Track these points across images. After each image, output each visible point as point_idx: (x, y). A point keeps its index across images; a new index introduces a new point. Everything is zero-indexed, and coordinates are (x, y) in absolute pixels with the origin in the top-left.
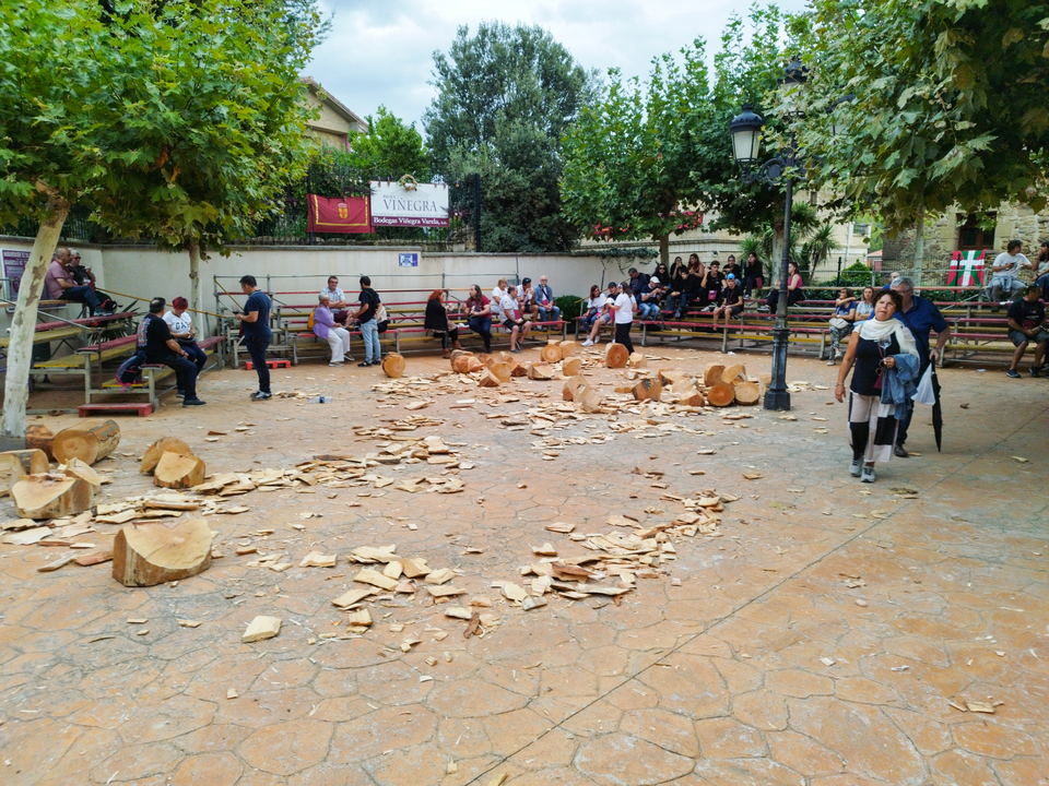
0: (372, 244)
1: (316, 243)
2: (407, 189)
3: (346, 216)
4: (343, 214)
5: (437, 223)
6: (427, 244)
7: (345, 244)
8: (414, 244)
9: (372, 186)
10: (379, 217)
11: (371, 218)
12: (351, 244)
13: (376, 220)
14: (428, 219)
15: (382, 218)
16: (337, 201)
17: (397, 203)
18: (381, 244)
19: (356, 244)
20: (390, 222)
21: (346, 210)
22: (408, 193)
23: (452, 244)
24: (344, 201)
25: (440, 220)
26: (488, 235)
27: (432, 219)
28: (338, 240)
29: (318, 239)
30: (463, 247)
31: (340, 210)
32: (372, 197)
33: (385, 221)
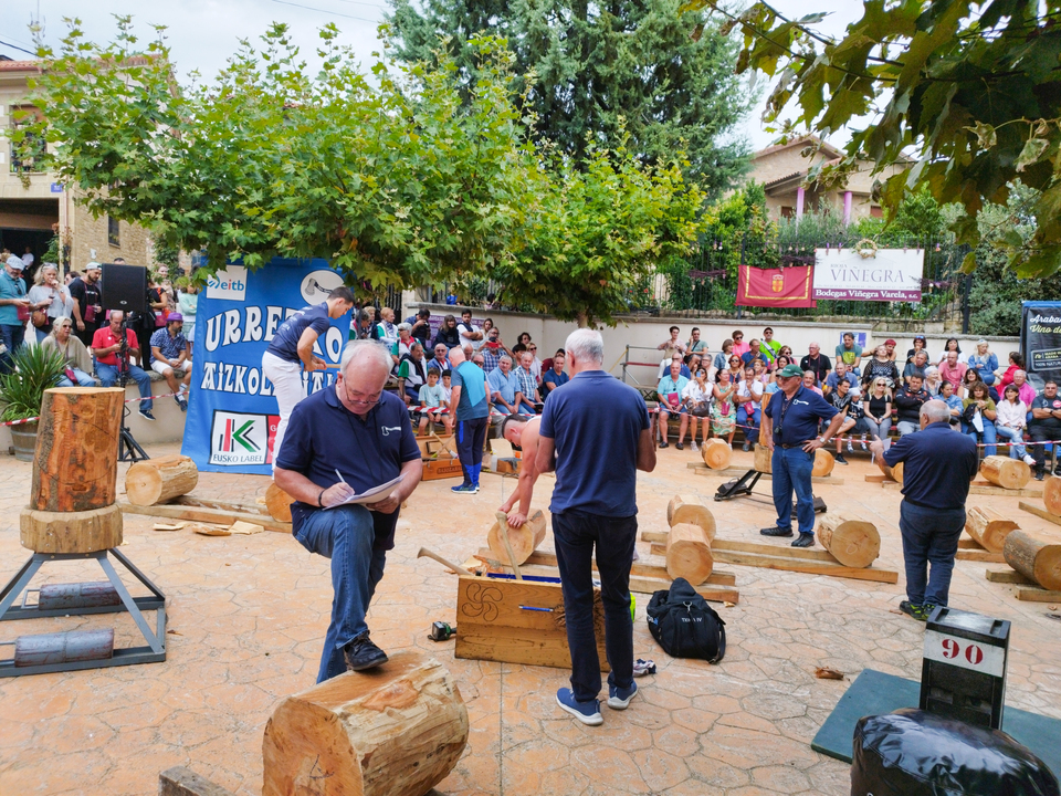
0: (811, 320)
1: (743, 317)
2: (864, 257)
3: (780, 289)
4: (777, 287)
5: (903, 296)
6: (887, 322)
7: (778, 319)
8: (867, 321)
9: (816, 255)
10: (823, 290)
11: (812, 291)
12: (785, 319)
13: (819, 293)
14: (890, 292)
15: (827, 290)
16: (771, 271)
17: (848, 273)
18: (823, 320)
19: (791, 319)
20: (837, 295)
21: (781, 283)
22: (866, 261)
23: (924, 323)
24: (781, 273)
25: (907, 293)
26: (981, 312)
27: (896, 292)
28: (771, 314)
29: (747, 313)
30: (940, 327)
31: (774, 282)
32: (816, 267)
33: (830, 294)
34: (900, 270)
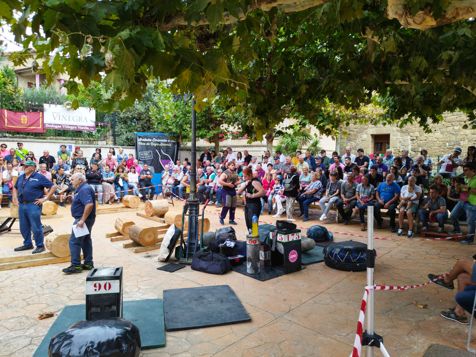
0: (44, 139)
1: (5, 137)
2: (68, 109)
3: (26, 122)
4: (24, 122)
5: (88, 128)
6: (81, 140)
7: (26, 138)
8: (72, 140)
9: (44, 107)
10: (49, 124)
11: (43, 124)
12: (30, 138)
13: (47, 126)
14: (82, 126)
15: (51, 124)
16: (20, 113)
17: (61, 117)
18: (50, 139)
19: (33, 138)
20: (56, 127)
21: (26, 119)
23: (98, 141)
24: (25, 114)
25: (89, 127)
26: (120, 137)
27: (85, 126)
28: (21, 136)
29: (7, 135)
30: (104, 142)
31: (22, 119)
32: (44, 112)
33: (53, 126)
34: (85, 117)
